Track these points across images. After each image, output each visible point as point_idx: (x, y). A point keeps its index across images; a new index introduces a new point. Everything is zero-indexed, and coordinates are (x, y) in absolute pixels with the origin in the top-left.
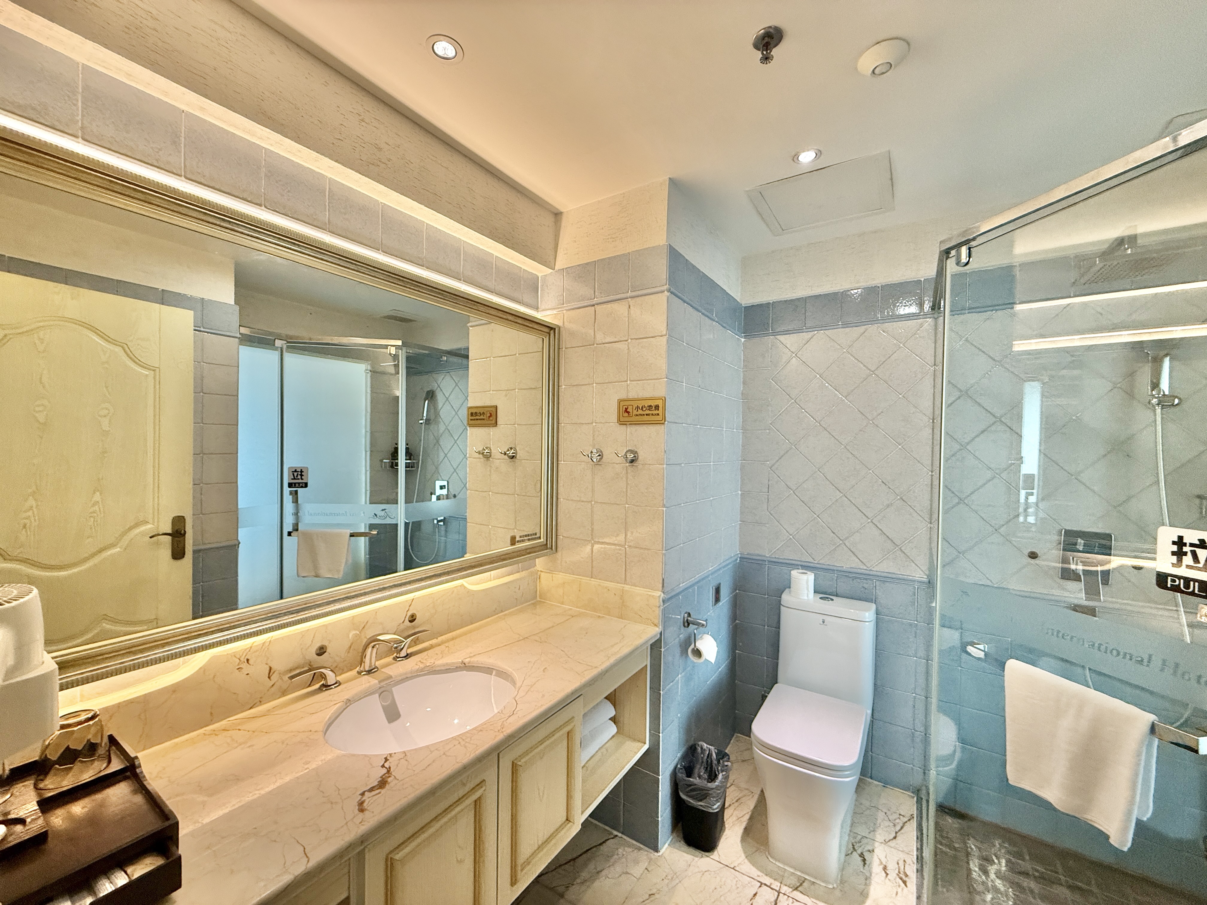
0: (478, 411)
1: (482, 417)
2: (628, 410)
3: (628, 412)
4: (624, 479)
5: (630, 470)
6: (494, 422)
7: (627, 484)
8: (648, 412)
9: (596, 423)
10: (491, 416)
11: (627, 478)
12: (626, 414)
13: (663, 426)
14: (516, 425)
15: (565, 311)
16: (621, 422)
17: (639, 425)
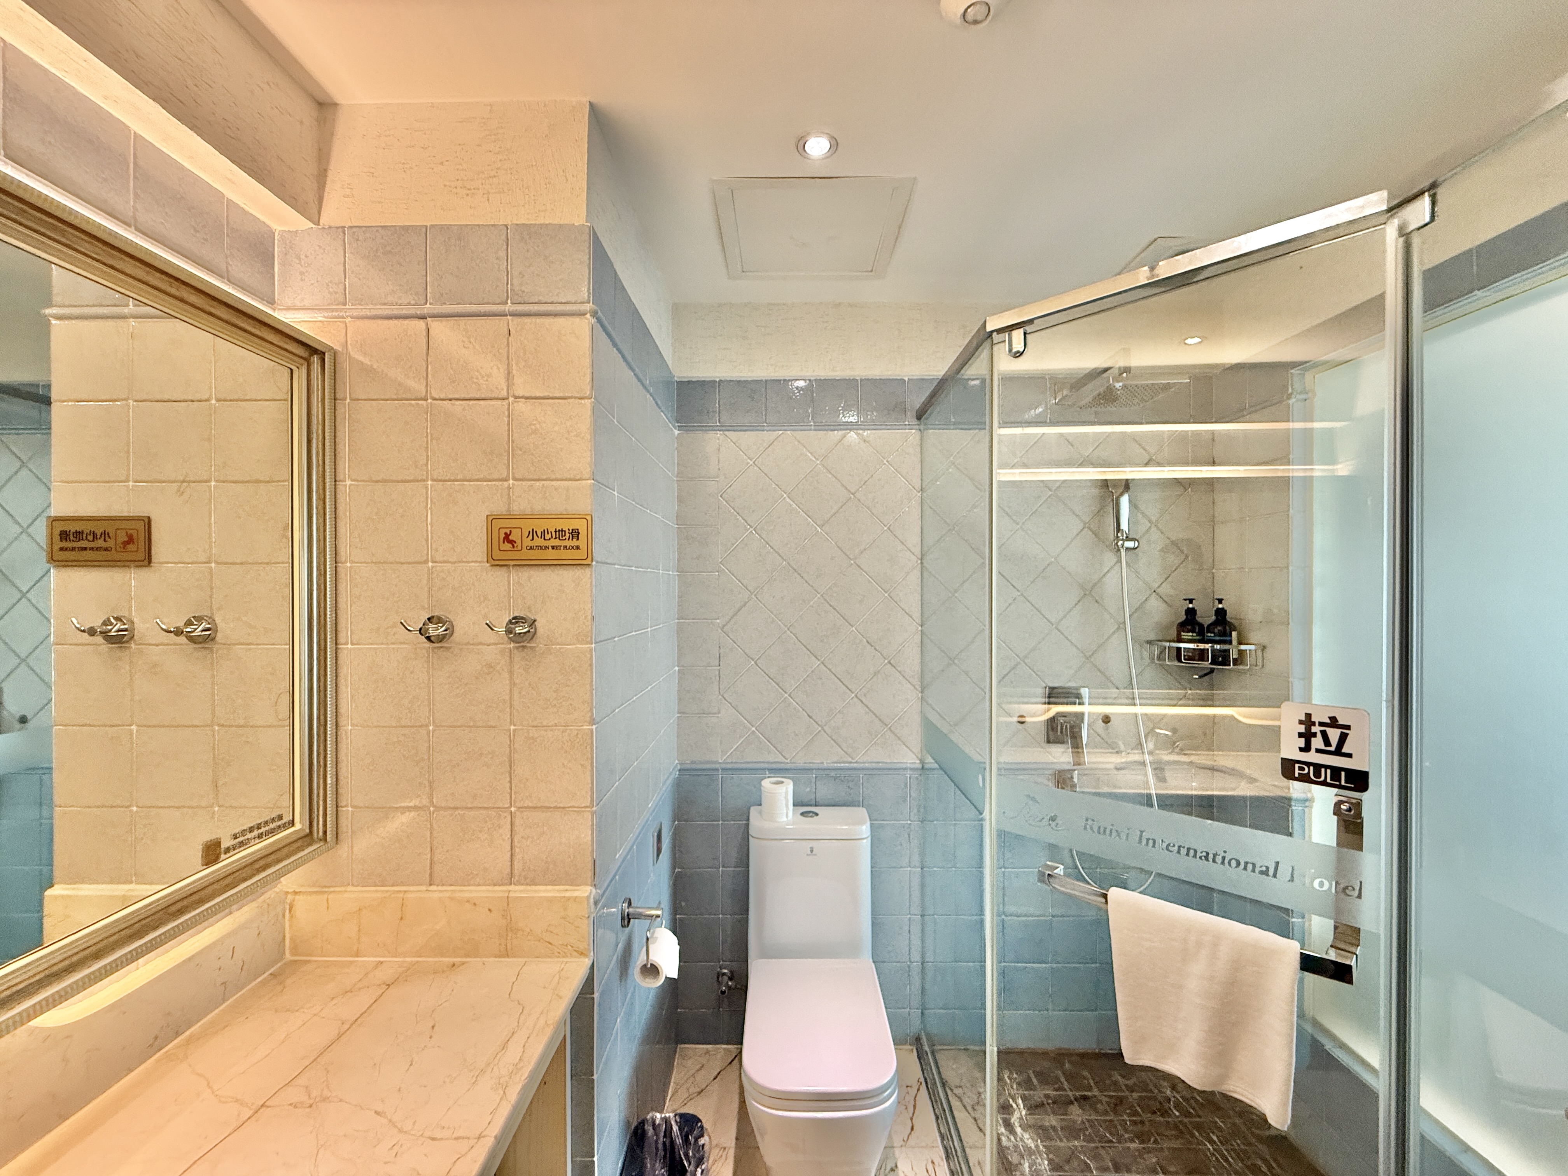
0: (86, 527)
1: (100, 543)
2: (511, 538)
3: (512, 542)
4: (506, 675)
5: (518, 656)
6: (141, 555)
7: (513, 684)
8: (557, 542)
9: (433, 562)
10: (130, 540)
11: (511, 673)
12: (508, 546)
13: (588, 571)
14: (213, 565)
15: (350, 319)
16: (495, 561)
17: (536, 568)
